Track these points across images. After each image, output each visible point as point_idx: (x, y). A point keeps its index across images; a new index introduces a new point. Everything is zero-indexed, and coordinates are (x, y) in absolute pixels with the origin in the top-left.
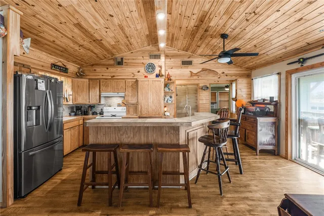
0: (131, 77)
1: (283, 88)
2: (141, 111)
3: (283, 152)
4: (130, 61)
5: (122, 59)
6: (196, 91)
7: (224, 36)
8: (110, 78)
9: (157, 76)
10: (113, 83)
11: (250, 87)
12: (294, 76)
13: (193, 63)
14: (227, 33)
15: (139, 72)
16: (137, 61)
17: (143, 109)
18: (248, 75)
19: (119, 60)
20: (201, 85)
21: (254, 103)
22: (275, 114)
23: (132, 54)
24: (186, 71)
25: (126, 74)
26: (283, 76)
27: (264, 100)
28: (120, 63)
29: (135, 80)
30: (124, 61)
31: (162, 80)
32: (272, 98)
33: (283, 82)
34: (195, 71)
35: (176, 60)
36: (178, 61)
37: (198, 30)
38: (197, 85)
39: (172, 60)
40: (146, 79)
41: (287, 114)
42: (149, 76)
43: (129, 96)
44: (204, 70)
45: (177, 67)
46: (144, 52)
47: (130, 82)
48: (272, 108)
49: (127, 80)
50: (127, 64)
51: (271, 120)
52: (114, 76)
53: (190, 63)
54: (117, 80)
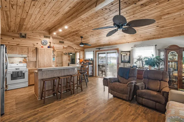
0: (32, 46)
1: (95, 56)
2: (40, 65)
3: (95, 75)
4: (31, 37)
5: (25, 35)
6: (62, 55)
7: (82, 37)
8: (16, 45)
9: (48, 47)
10: (18, 48)
11: (84, 55)
12: (97, 53)
13: (64, 43)
14: (83, 37)
15: (37, 44)
16: (36, 38)
17: (41, 64)
18: (83, 50)
19: (23, 35)
20: (64, 52)
21: (85, 60)
22: (93, 64)
23: (32, 33)
24: (61, 46)
25: (29, 44)
26: (95, 52)
27: (89, 59)
28: (24, 37)
29: (35, 48)
30: (27, 36)
31: (52, 49)
32: (92, 59)
33: (95, 54)
34: (65, 47)
35: (57, 40)
36: (58, 41)
37: (73, 33)
38: (63, 52)
39: (54, 40)
40: (42, 48)
41: (96, 63)
42: (44, 47)
43: (30, 57)
44: (69, 46)
45: (57, 44)
46: (41, 33)
47: (31, 49)
48: (91, 62)
49: (29, 48)
50: (29, 38)
51: (91, 65)
52: (19, 44)
53: (63, 43)
54: (21, 47)
